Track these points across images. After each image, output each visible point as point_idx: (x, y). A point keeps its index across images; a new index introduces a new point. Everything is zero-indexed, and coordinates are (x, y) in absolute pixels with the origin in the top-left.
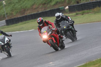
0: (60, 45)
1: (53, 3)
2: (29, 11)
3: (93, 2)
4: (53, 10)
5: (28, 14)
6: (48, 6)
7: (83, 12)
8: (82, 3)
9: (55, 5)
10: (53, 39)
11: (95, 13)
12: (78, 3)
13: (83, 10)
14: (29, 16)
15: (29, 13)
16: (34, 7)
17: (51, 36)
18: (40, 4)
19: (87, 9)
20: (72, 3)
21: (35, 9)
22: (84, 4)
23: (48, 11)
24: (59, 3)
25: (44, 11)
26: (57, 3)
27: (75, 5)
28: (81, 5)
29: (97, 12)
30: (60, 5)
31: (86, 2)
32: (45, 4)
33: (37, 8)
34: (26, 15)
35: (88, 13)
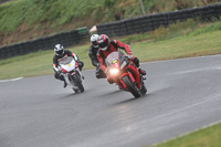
1: (63, 20)
2: (11, 38)
3: (151, 17)
4: (62, 34)
5: (10, 44)
6: (53, 25)
7: (130, 39)
8: (126, 19)
9: (66, 22)
11: (156, 40)
12: (118, 18)
13: (128, 34)
14: (11, 47)
15: (12, 42)
16: (23, 28)
18: (35, 23)
19: (138, 33)
20: (104, 20)
21: (25, 32)
22: (132, 21)
23: (52, 38)
24: (77, 19)
25: (44, 37)
26: (71, 19)
27: (111, 22)
28: (125, 22)
29: (161, 39)
30: (79, 23)
31: (137, 17)
32: (46, 21)
33: (30, 30)
34: (5, 45)
35: (140, 41)
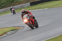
0: (35, 25)
10: (31, 22)
17: (29, 20)
